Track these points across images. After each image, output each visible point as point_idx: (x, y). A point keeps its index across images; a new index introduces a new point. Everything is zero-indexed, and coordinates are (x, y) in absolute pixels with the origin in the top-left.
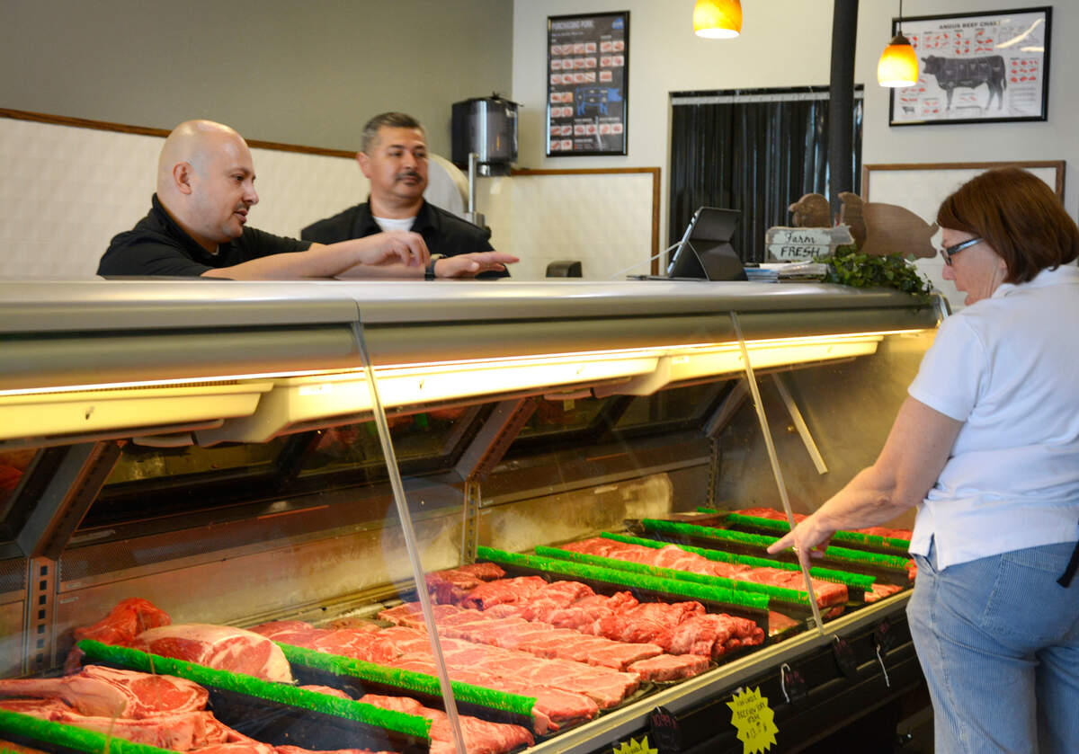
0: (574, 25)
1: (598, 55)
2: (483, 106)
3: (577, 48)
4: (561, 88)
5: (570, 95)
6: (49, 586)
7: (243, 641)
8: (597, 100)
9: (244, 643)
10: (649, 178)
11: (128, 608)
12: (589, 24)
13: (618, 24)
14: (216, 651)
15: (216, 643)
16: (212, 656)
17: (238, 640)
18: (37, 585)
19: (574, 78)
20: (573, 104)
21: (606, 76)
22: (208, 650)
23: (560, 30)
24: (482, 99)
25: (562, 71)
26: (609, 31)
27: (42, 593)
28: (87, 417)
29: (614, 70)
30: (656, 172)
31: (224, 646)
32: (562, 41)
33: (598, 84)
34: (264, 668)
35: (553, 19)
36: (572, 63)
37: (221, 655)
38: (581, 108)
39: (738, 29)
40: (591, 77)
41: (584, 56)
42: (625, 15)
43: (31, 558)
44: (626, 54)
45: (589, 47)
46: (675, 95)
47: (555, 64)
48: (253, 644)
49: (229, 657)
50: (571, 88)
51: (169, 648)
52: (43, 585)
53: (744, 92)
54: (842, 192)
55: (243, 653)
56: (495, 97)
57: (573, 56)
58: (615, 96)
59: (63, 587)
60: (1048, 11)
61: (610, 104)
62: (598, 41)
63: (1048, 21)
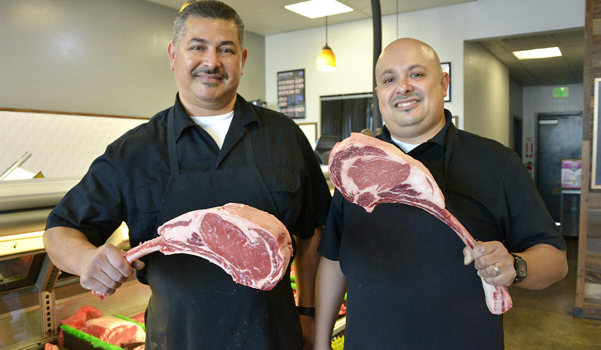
0: (286, 74)
1: (295, 84)
3: (287, 82)
4: (282, 96)
5: (285, 99)
6: (50, 302)
7: (123, 326)
8: (295, 99)
9: (124, 327)
10: (313, 127)
11: (83, 311)
12: (291, 74)
13: (301, 73)
14: (111, 332)
15: (111, 328)
16: (110, 334)
17: (121, 326)
18: (45, 303)
19: (287, 93)
20: (287, 102)
21: (298, 91)
22: (107, 331)
23: (282, 76)
24: (254, 101)
25: (282, 91)
26: (298, 76)
27: (48, 305)
28: (15, 247)
29: (300, 89)
30: (316, 124)
31: (115, 329)
32: (282, 80)
33: (295, 95)
34: (134, 336)
35: (279, 73)
36: (286, 87)
37: (114, 333)
38: (289, 103)
39: (334, 66)
40: (292, 92)
41: (290, 85)
42: (303, 70)
43: (41, 292)
44: (304, 83)
45: (291, 82)
46: (322, 97)
47: (280, 88)
48: (129, 327)
49: (117, 334)
50: (286, 96)
51: (94, 330)
52: (48, 302)
53: (345, 95)
54: (378, 128)
55: (124, 332)
56: (259, 100)
57: (286, 85)
58: (301, 98)
59: (57, 302)
60: (450, 63)
61: (299, 101)
62: (294, 79)
63: (450, 67)
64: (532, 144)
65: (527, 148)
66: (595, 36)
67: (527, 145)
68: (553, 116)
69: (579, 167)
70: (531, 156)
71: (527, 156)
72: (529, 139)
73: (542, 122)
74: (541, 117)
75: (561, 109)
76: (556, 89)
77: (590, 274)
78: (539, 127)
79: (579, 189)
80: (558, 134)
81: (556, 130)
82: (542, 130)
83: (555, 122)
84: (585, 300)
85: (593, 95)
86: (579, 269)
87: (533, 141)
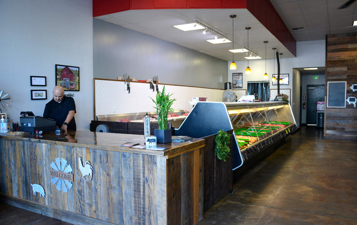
0: (236, 74)
2: (228, 83)
4: (234, 81)
8: (239, 82)
10: (245, 90)
12: (238, 74)
13: (241, 74)
19: (236, 80)
20: (236, 83)
23: (234, 75)
29: (241, 79)
30: (246, 90)
35: (233, 73)
36: (235, 78)
40: (238, 80)
42: (242, 73)
44: (242, 77)
45: (237, 76)
46: (248, 82)
47: (233, 78)
53: (256, 81)
56: (230, 82)
57: (236, 77)
58: (241, 82)
62: (239, 76)
63: (289, 75)
64: (305, 96)
65: (304, 97)
66: (328, 72)
67: (304, 96)
68: (313, 86)
69: (323, 104)
70: (305, 100)
71: (304, 100)
72: (304, 94)
73: (309, 88)
74: (309, 86)
75: (316, 83)
76: (314, 76)
77: (327, 128)
78: (308, 89)
79: (324, 111)
80: (315, 92)
81: (314, 91)
82: (309, 91)
83: (314, 88)
84: (326, 134)
85: (327, 85)
86: (324, 127)
87: (306, 95)
